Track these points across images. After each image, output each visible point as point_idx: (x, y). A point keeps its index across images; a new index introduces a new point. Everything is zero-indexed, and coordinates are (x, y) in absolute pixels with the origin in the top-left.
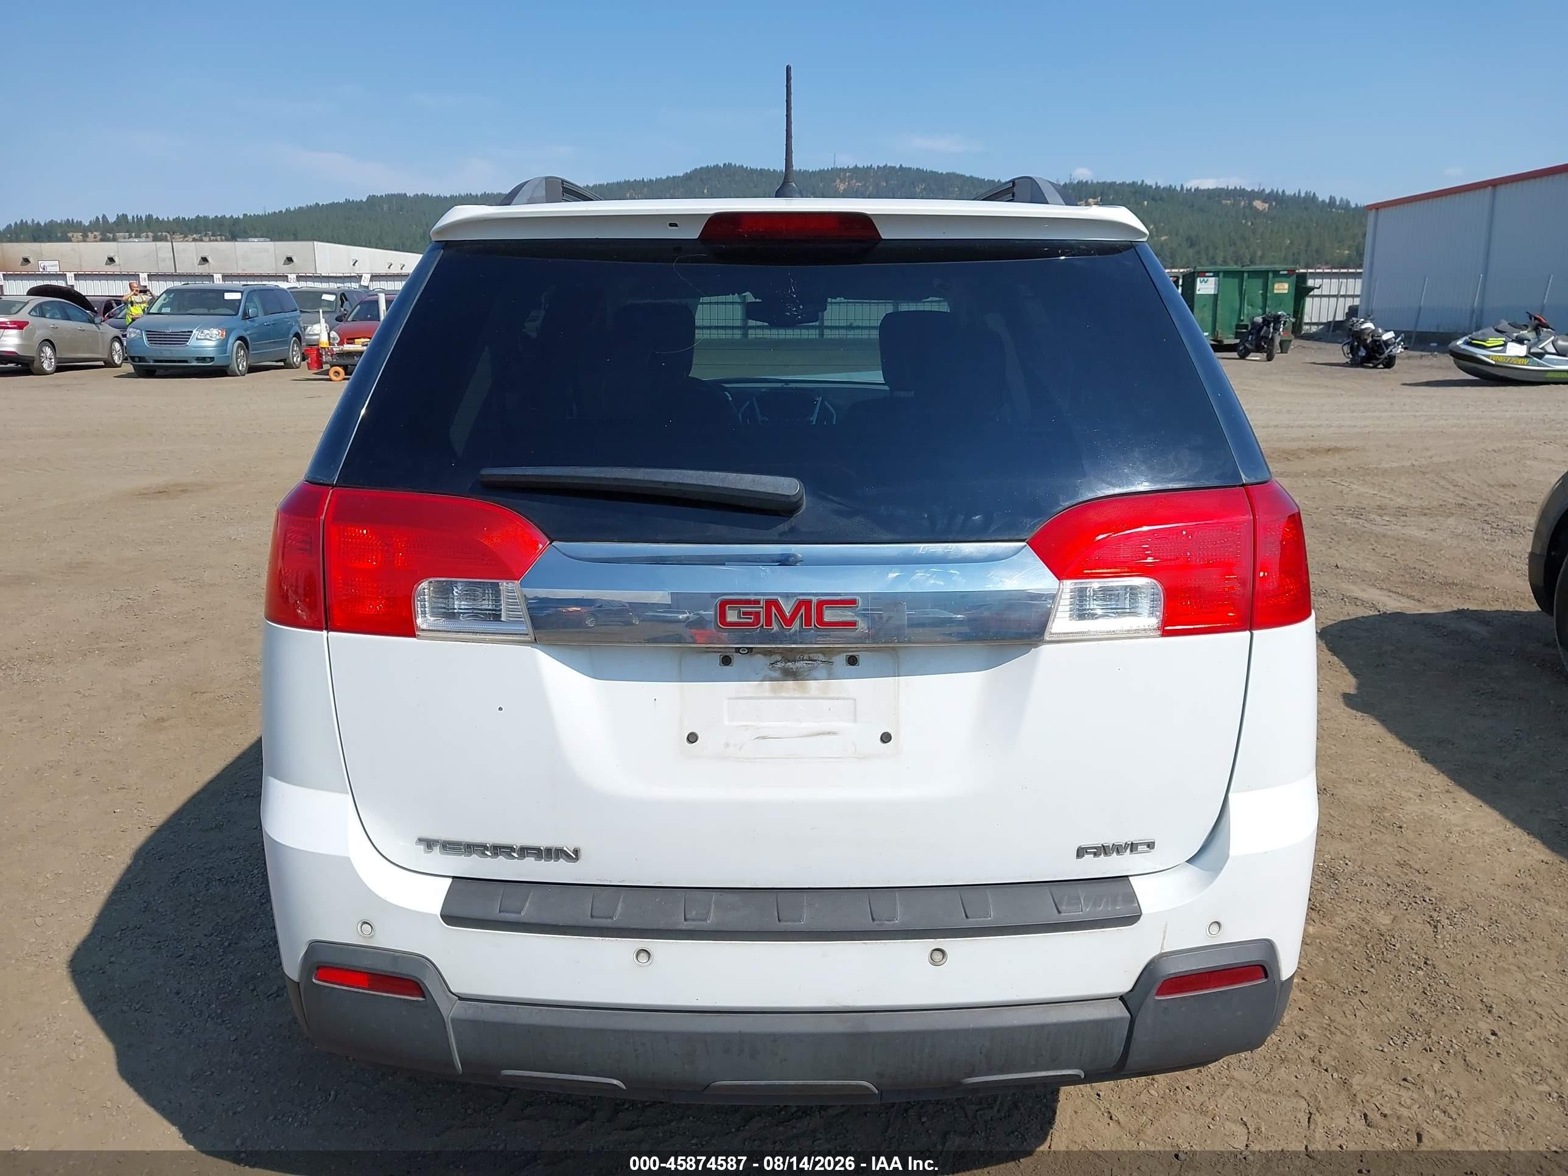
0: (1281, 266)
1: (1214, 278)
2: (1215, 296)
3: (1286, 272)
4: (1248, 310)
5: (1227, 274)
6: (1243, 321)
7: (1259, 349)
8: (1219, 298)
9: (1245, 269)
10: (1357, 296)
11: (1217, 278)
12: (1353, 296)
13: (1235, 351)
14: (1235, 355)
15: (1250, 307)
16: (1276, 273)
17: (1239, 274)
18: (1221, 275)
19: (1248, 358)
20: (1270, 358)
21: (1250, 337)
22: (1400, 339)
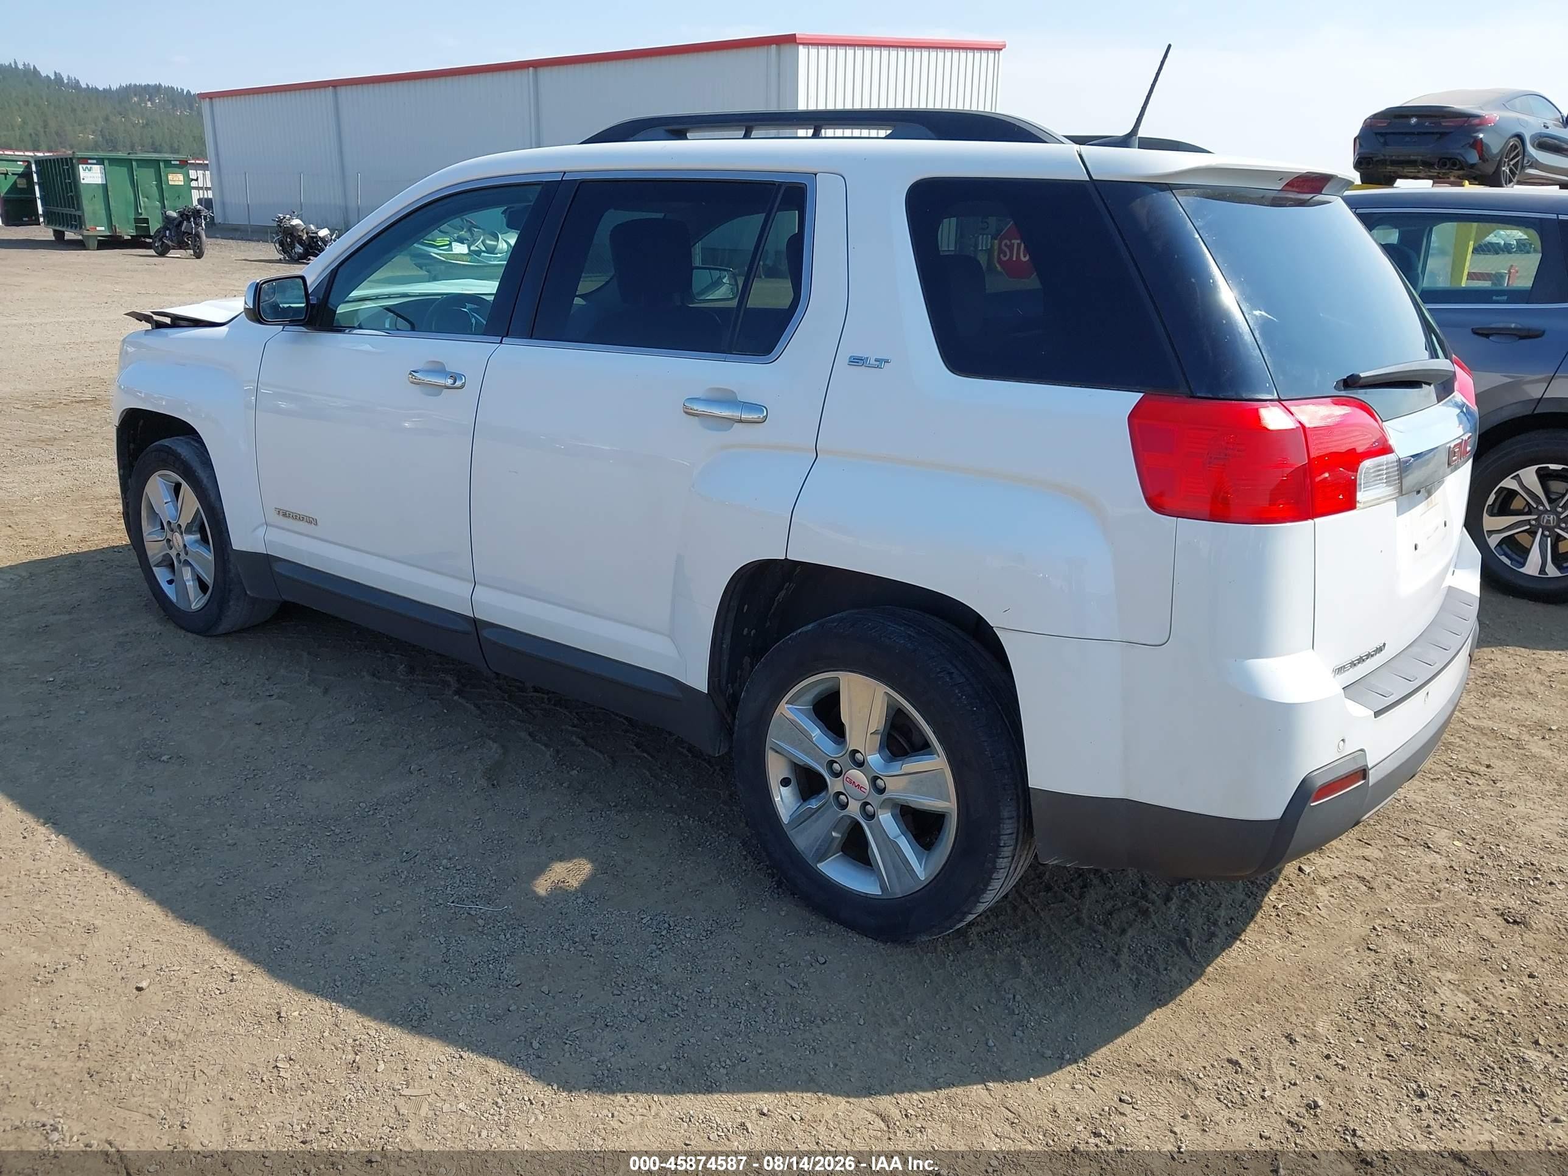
0: (171, 155)
1: (98, 166)
2: (105, 187)
3: (178, 163)
4: (144, 202)
5: (114, 161)
6: (141, 214)
7: (182, 246)
8: (109, 189)
9: (132, 156)
10: (209, 189)
11: (102, 166)
12: (207, 189)
13: (151, 248)
14: (152, 252)
15: (146, 199)
16: (167, 163)
17: (127, 163)
18: (106, 162)
19: (167, 255)
20: (199, 255)
21: (168, 232)
22: (335, 235)
